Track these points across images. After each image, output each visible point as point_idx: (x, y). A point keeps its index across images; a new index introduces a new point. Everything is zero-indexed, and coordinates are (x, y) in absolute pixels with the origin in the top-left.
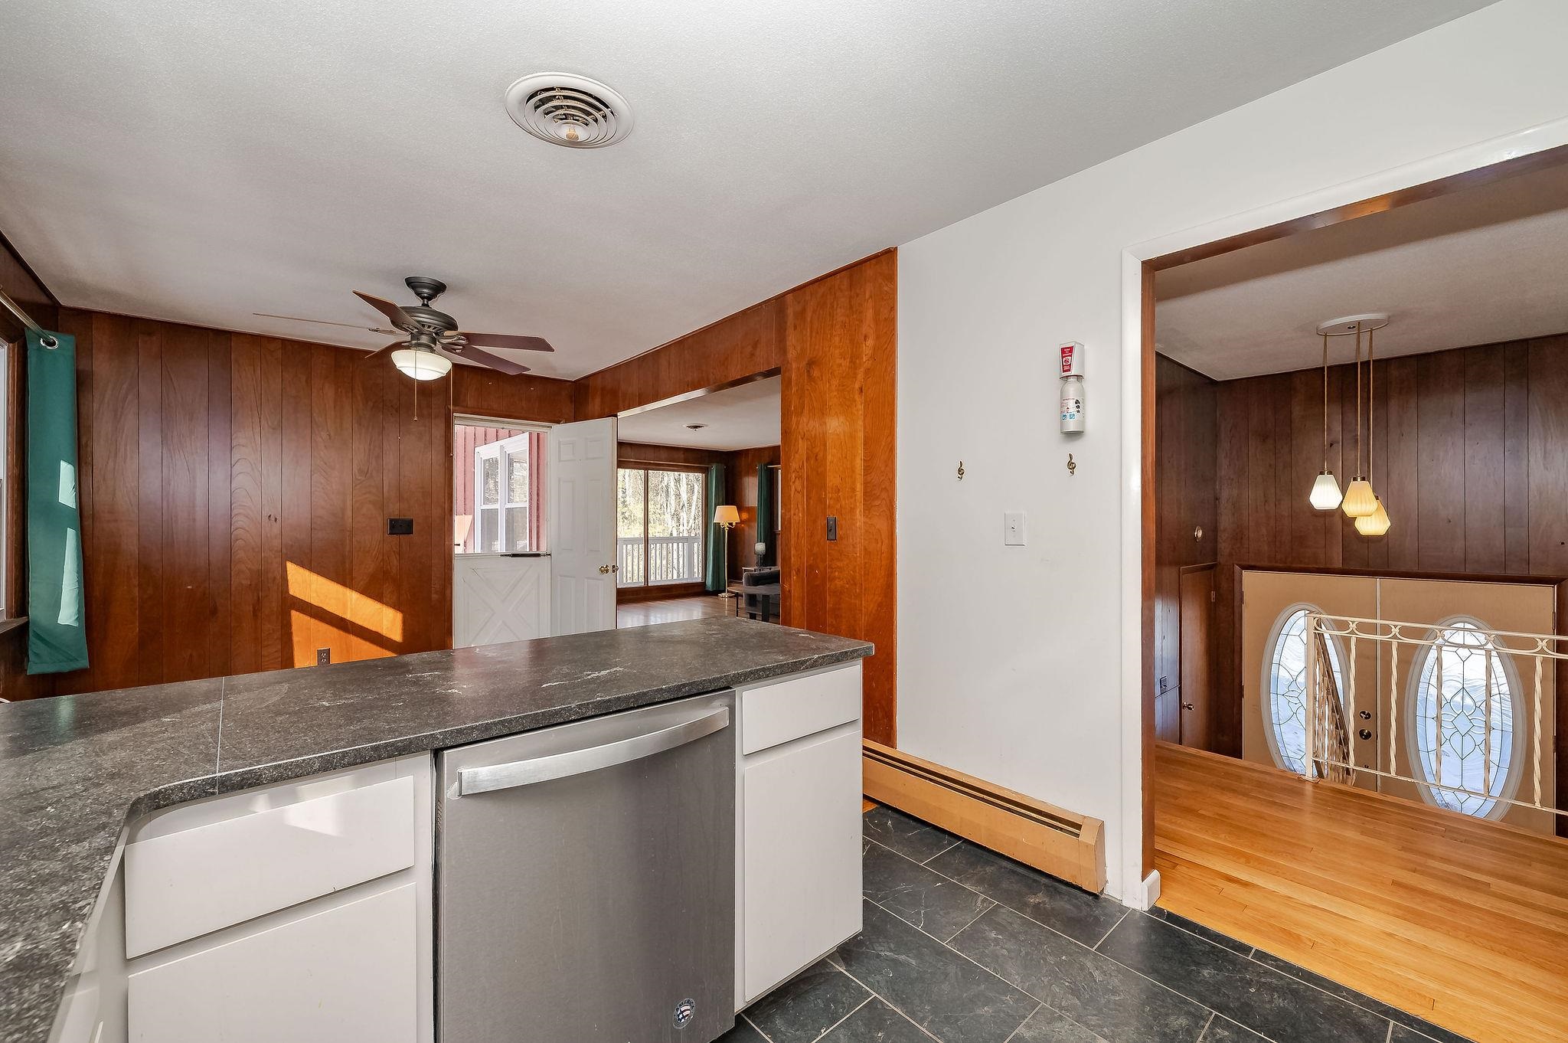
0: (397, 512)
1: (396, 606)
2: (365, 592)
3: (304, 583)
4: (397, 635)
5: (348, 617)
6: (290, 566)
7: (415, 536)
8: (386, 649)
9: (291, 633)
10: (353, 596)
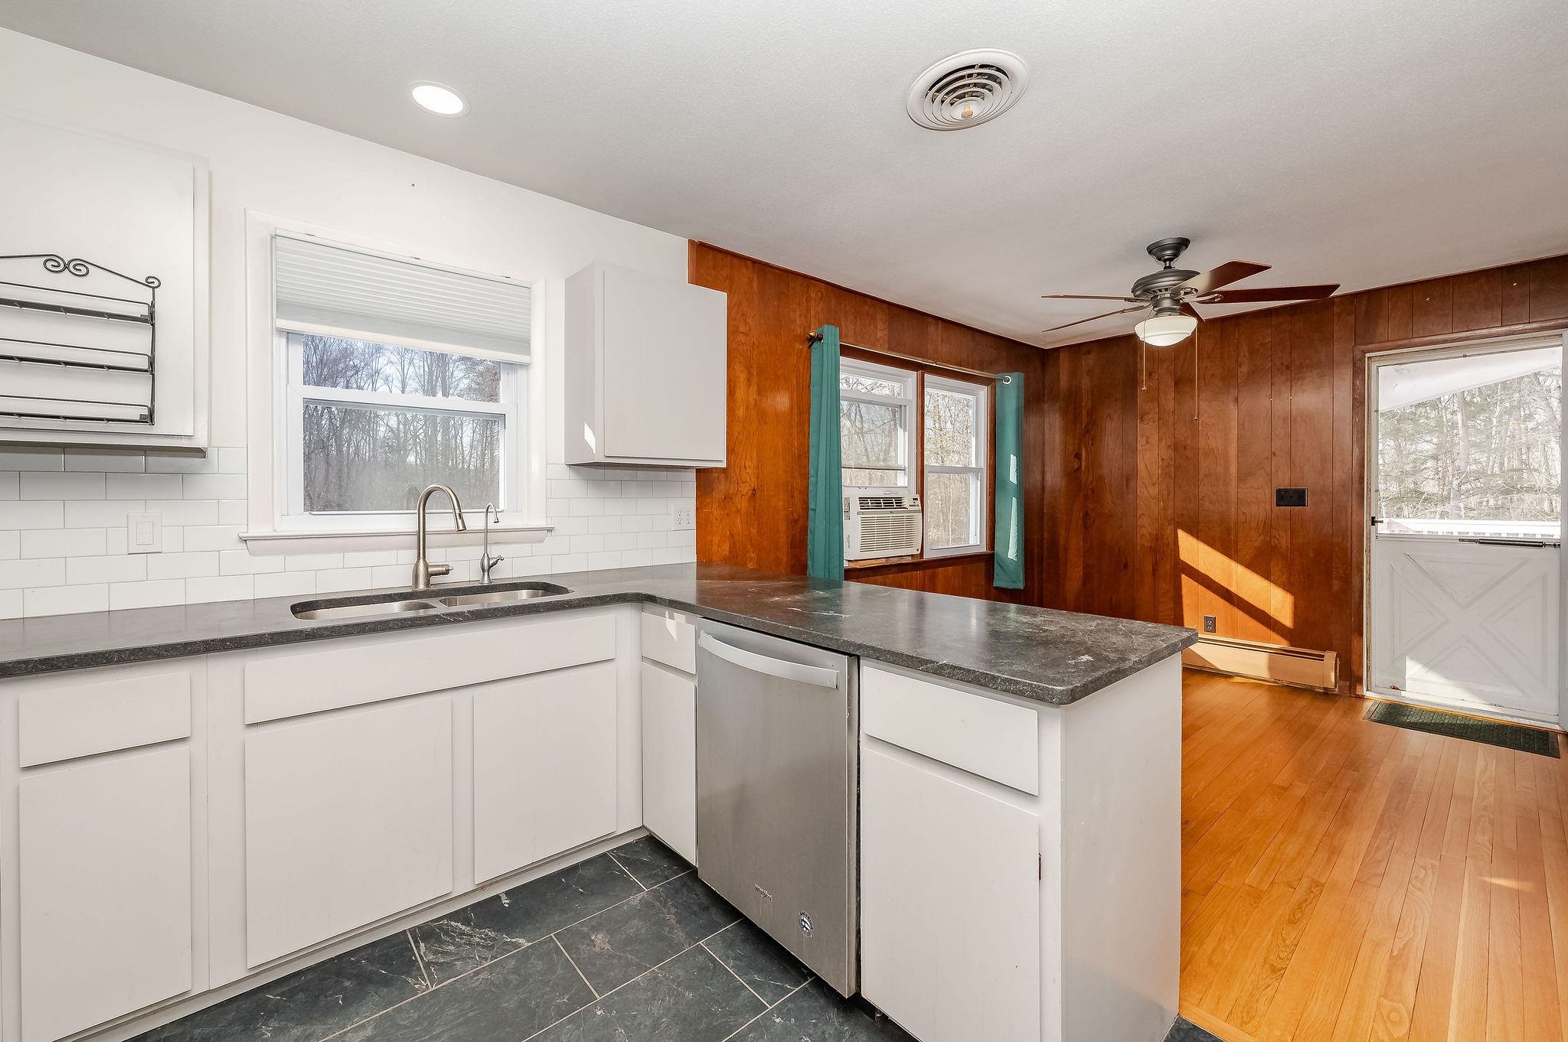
0: (1287, 482)
1: (1287, 587)
2: (1250, 566)
3: (1193, 550)
4: (1286, 619)
5: (1233, 589)
6: (1181, 534)
7: (1308, 509)
8: (1274, 631)
9: (1181, 596)
10: (1238, 570)
